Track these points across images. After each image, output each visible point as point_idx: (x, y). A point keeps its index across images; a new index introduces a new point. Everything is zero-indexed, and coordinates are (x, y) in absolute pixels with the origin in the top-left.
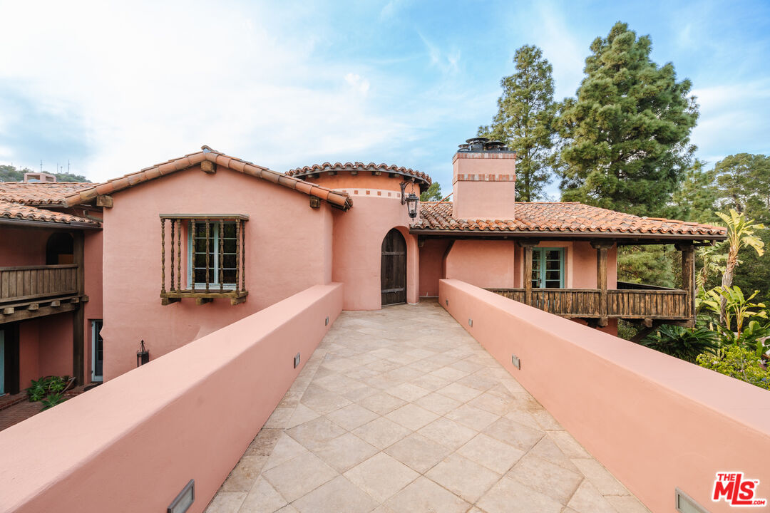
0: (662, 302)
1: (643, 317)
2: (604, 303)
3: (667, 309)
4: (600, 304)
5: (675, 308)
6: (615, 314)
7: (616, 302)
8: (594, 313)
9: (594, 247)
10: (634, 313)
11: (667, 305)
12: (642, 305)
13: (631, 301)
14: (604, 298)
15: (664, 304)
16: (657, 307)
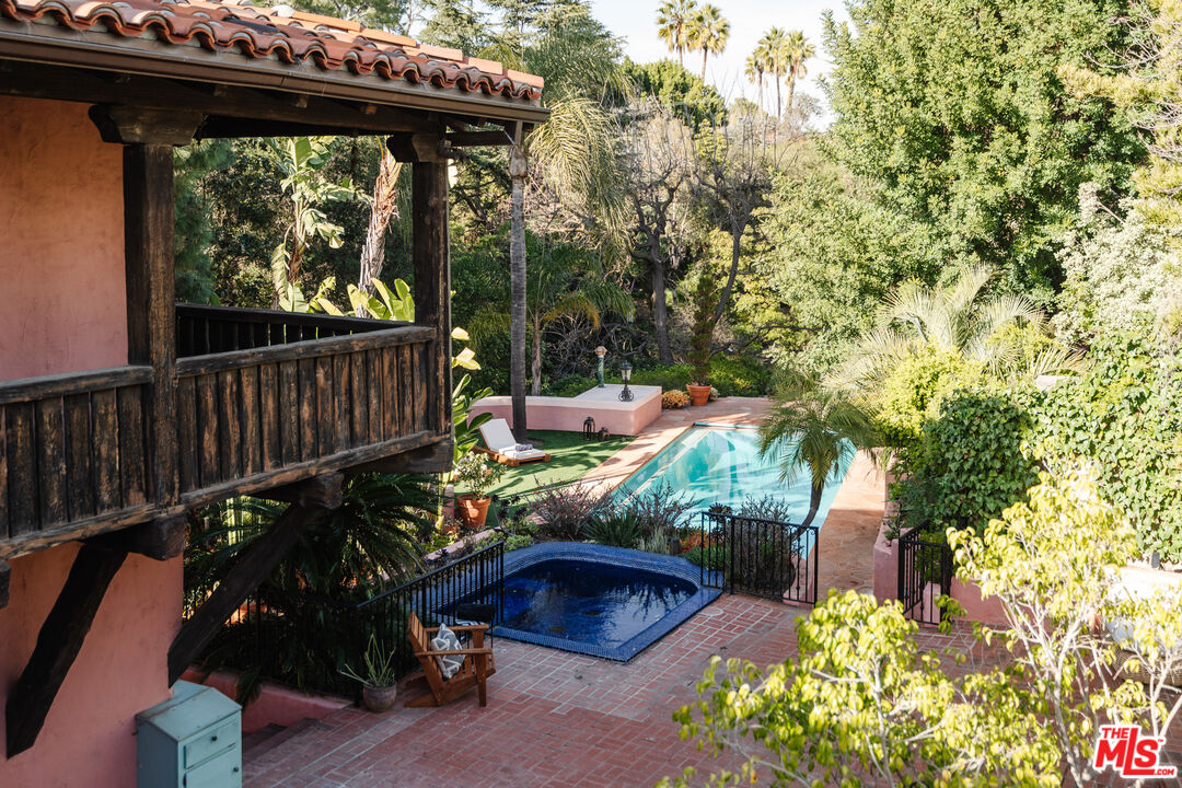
0: (367, 388)
1: (310, 466)
2: (165, 435)
3: (381, 412)
4: (149, 445)
5: (402, 404)
6: (211, 479)
7: (214, 424)
8: (121, 499)
9: (110, 134)
10: (279, 460)
11: (380, 397)
12: (306, 411)
13: (270, 404)
14: (164, 409)
15: (373, 393)
16: (351, 411)
